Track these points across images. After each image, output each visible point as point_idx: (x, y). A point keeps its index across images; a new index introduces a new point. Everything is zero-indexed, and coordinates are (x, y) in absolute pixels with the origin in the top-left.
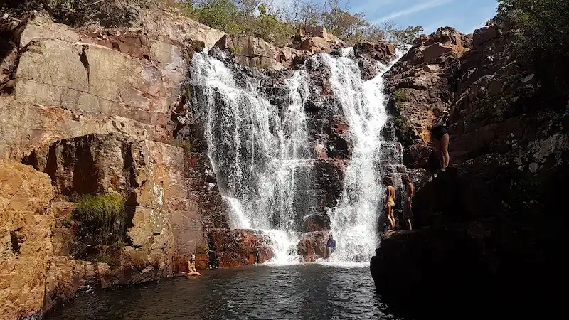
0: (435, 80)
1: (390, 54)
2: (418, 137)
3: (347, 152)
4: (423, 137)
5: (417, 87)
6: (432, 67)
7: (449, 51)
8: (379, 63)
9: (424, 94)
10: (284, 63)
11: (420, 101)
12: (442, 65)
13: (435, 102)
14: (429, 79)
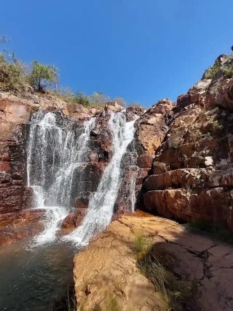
0: (158, 121)
1: (141, 111)
2: (146, 150)
3: (108, 158)
4: (149, 150)
5: (149, 124)
6: (157, 115)
7: (166, 107)
8: (136, 115)
9: (153, 127)
10: (91, 115)
11: (150, 131)
12: (162, 113)
13: (157, 131)
14: (155, 120)
